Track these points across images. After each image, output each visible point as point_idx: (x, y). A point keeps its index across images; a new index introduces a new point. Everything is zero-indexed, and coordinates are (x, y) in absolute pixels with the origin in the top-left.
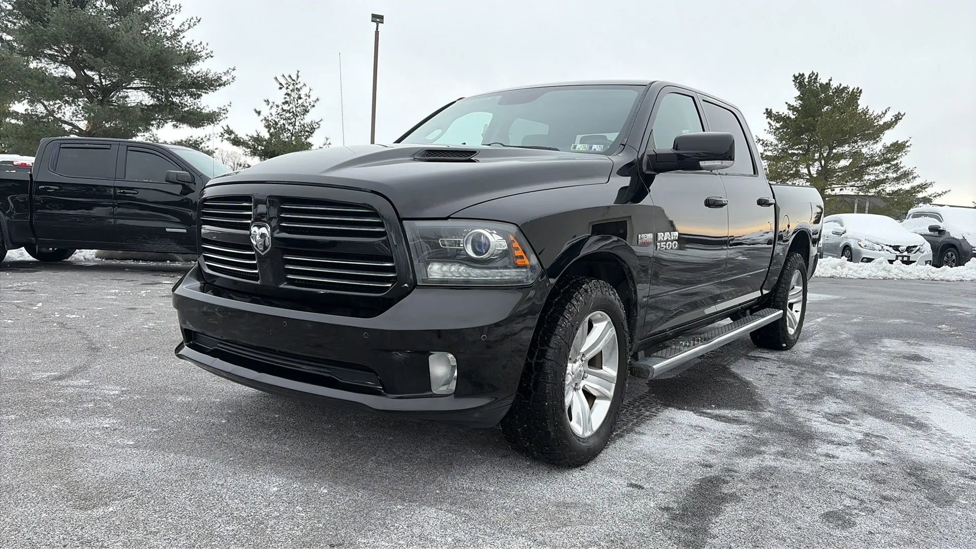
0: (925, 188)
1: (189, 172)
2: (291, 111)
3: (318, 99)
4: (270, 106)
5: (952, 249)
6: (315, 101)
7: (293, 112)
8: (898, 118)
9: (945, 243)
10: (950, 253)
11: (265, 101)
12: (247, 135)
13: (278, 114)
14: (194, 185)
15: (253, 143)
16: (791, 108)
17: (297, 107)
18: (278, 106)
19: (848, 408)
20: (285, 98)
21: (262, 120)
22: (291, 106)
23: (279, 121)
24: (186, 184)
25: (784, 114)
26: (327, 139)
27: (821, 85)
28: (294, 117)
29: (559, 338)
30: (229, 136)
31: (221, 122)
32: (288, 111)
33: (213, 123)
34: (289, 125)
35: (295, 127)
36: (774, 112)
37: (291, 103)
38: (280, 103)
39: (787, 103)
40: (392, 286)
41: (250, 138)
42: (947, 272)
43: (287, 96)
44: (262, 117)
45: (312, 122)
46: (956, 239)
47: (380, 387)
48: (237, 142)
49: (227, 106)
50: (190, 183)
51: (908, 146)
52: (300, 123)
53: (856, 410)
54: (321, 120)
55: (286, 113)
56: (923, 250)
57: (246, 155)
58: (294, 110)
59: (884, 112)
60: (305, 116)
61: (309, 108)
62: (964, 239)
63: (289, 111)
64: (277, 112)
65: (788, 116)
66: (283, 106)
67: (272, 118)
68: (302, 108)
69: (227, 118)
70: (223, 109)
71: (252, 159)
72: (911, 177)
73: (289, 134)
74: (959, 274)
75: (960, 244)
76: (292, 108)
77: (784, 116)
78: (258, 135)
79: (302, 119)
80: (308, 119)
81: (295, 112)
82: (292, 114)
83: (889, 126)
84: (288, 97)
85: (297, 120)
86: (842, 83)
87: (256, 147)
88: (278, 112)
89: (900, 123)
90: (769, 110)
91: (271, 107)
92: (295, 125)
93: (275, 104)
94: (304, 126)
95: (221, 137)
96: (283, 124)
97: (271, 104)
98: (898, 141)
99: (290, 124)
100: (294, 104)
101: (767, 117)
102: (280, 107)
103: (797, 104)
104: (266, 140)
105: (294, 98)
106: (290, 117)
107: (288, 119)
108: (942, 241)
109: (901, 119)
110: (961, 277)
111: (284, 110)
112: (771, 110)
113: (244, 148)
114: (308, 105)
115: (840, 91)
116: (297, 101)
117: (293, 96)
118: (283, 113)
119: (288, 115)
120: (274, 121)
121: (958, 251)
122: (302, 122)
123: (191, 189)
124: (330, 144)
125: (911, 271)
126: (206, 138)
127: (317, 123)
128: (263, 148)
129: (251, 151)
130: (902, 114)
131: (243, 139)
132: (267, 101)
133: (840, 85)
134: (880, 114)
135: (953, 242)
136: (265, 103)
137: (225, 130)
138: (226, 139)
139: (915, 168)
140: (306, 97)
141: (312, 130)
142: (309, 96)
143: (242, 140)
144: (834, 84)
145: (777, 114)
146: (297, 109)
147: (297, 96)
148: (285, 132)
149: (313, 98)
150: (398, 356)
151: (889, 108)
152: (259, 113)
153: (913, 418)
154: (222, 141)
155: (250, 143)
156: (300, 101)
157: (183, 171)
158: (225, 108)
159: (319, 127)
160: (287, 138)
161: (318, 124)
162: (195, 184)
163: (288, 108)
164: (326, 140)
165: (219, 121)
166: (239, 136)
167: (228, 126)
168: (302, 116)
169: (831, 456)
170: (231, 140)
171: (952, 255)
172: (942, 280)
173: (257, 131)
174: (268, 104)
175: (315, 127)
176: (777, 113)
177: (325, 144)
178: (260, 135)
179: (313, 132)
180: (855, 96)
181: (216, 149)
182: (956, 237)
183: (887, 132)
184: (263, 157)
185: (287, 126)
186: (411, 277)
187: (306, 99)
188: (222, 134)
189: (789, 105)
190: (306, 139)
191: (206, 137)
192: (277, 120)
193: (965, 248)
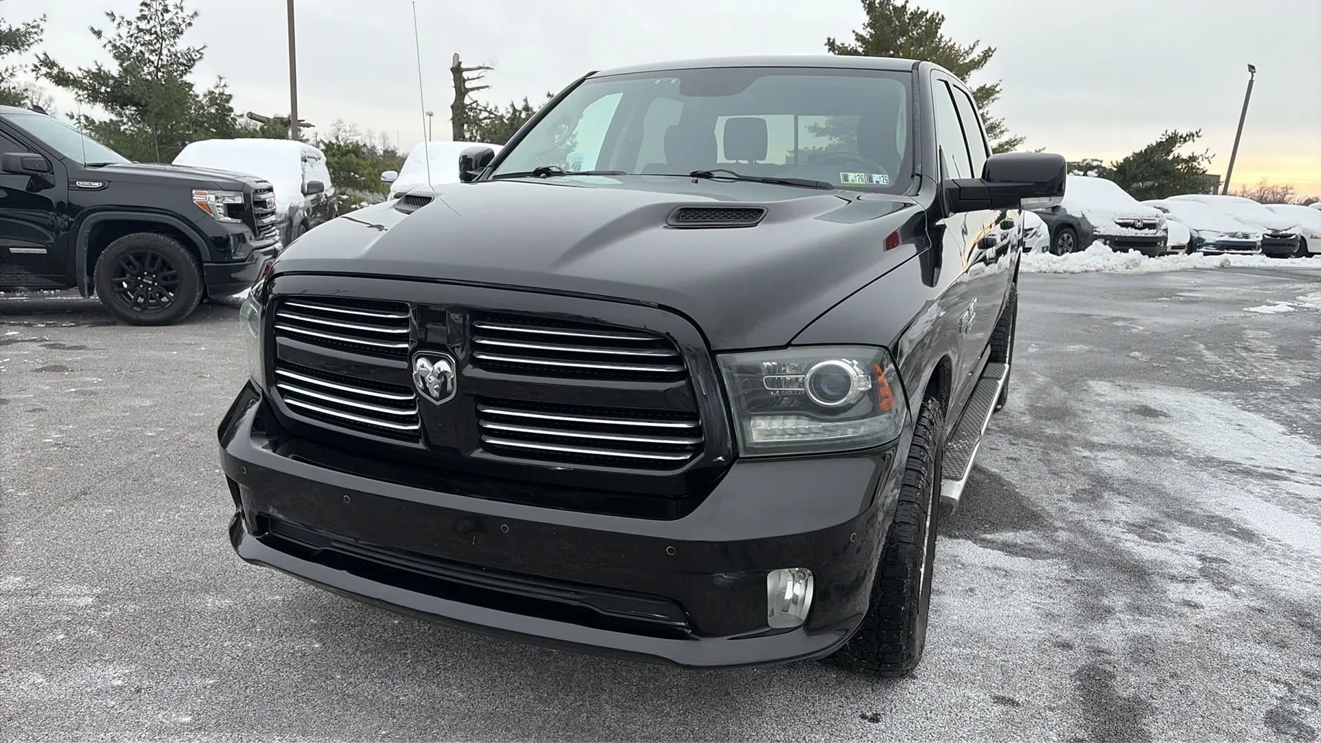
0: (1014, 145)
1: (41, 154)
2: (153, 32)
3: (196, 13)
4: (116, 22)
5: (1066, 230)
6: (192, 17)
7: (156, 32)
8: (987, 55)
9: (1059, 223)
10: (1065, 235)
11: (108, 14)
12: (80, 69)
13: (131, 36)
14: (51, 175)
15: (91, 82)
16: (860, 38)
17: (162, 26)
18: (129, 23)
19: (1145, 511)
20: (142, 10)
21: (105, 46)
22: (152, 23)
23: (133, 47)
24: (39, 174)
25: (851, 47)
26: (221, 78)
27: (895, 8)
28: (158, 41)
29: (917, 506)
30: (49, 71)
31: (31, 46)
32: (147, 31)
33: (18, 49)
34: (151, 54)
35: (161, 57)
36: (838, 43)
37: (151, 18)
38: (133, 19)
39: (854, 32)
40: (691, 459)
41: (85, 74)
42: (1070, 260)
43: (144, 8)
44: (104, 40)
45: (189, 49)
46: (1074, 217)
47: (679, 624)
48: (62, 79)
49: (39, 20)
50: (44, 172)
51: (998, 92)
52: (169, 50)
53: (1157, 515)
54: (204, 47)
55: (145, 33)
56: (1040, 234)
57: (81, 101)
58: (158, 30)
59: (972, 47)
60: (177, 40)
61: (183, 26)
62: (1084, 217)
63: (149, 32)
64: (129, 32)
65: (855, 49)
66: (139, 23)
67: (122, 41)
68: (171, 28)
69: (41, 40)
70: (32, 25)
71: (92, 108)
72: (998, 131)
73: (152, 69)
74: (1083, 263)
75: (1079, 224)
76: (154, 26)
77: (851, 49)
78: (99, 69)
79: (172, 45)
80: (182, 44)
81: (159, 33)
82: (155, 36)
83: (976, 65)
84: (146, 9)
85: (164, 45)
86: (920, 7)
87: (97, 87)
88: (131, 33)
89: (990, 61)
90: (831, 41)
91: (119, 24)
92: (161, 54)
93: (124, 20)
94: (175, 55)
95: (35, 73)
96: (141, 51)
97: (118, 20)
98: (985, 85)
99: (153, 51)
100: (157, 20)
101: (830, 50)
102: (134, 26)
103: (866, 33)
104: (113, 77)
105: (156, 10)
106: (151, 41)
107: (149, 44)
108: (1057, 220)
109: (991, 56)
110: (1085, 268)
111: (140, 30)
112: (834, 40)
113: (76, 90)
114: (181, 23)
115: (918, 16)
116: (163, 15)
117: (155, 7)
118: (140, 34)
119: (147, 37)
120: (125, 46)
121: (1076, 232)
122: (172, 49)
123: (49, 183)
124: (225, 86)
125: (1030, 261)
126: (8, 74)
127: (198, 51)
128: (109, 90)
129: (89, 95)
130: (993, 49)
131: (73, 75)
132: (112, 15)
133: (918, 8)
134: (967, 49)
135: (1070, 221)
136: (108, 19)
137: (41, 61)
138: (45, 75)
139: (1004, 119)
140: (176, 10)
141: (190, 63)
142: (182, 9)
143: (72, 77)
144: (911, 8)
145: (841, 46)
146: (163, 29)
147: (162, 7)
148: (145, 65)
149: (188, 11)
150: (721, 580)
151: (978, 41)
152: (99, 34)
153: (1229, 522)
154: (37, 78)
155: (85, 81)
156: (167, 16)
157: (29, 152)
158: (35, 24)
159: (201, 57)
160: (149, 74)
161: (200, 53)
162: (53, 173)
163: (148, 27)
164: (218, 80)
165: (28, 45)
166: (66, 70)
167: (45, 54)
168: (172, 40)
169: (1193, 604)
170: (53, 77)
171: (1069, 238)
172: (1065, 272)
173: (96, 62)
174: (114, 20)
175: (195, 58)
176: (842, 44)
177: (217, 87)
178: (102, 69)
179: (193, 65)
180: (934, 23)
181: (24, 90)
182: (1073, 215)
183: (973, 73)
184: (110, 104)
185: (147, 55)
186: (729, 445)
187: (177, 13)
188: (36, 66)
189: (857, 34)
190: (181, 76)
191: (7, 70)
192: (130, 46)
193: (1085, 228)
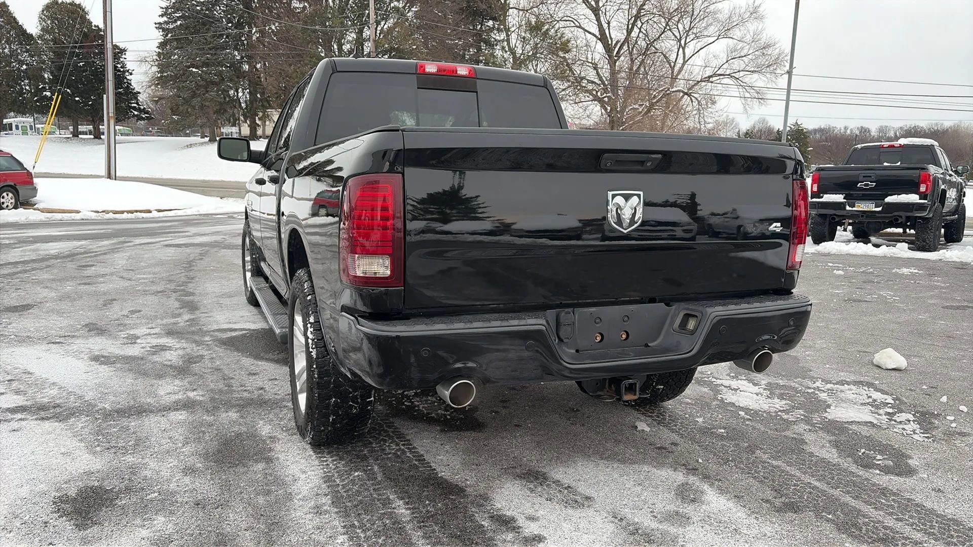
19: (156, 358)
53: (150, 357)
153: (102, 363)
